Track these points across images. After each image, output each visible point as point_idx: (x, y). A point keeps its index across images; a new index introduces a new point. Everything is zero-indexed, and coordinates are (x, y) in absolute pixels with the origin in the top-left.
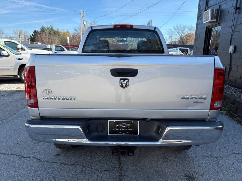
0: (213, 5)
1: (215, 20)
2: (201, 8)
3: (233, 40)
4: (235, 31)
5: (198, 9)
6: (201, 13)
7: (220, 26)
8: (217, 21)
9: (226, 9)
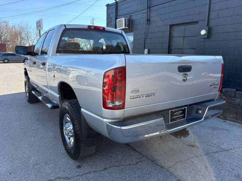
0: (122, 14)
1: (128, 28)
2: (109, 15)
3: (146, 45)
4: (147, 37)
5: (107, 16)
6: (110, 20)
7: (133, 33)
8: (129, 28)
9: (137, 19)
